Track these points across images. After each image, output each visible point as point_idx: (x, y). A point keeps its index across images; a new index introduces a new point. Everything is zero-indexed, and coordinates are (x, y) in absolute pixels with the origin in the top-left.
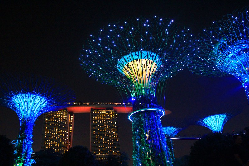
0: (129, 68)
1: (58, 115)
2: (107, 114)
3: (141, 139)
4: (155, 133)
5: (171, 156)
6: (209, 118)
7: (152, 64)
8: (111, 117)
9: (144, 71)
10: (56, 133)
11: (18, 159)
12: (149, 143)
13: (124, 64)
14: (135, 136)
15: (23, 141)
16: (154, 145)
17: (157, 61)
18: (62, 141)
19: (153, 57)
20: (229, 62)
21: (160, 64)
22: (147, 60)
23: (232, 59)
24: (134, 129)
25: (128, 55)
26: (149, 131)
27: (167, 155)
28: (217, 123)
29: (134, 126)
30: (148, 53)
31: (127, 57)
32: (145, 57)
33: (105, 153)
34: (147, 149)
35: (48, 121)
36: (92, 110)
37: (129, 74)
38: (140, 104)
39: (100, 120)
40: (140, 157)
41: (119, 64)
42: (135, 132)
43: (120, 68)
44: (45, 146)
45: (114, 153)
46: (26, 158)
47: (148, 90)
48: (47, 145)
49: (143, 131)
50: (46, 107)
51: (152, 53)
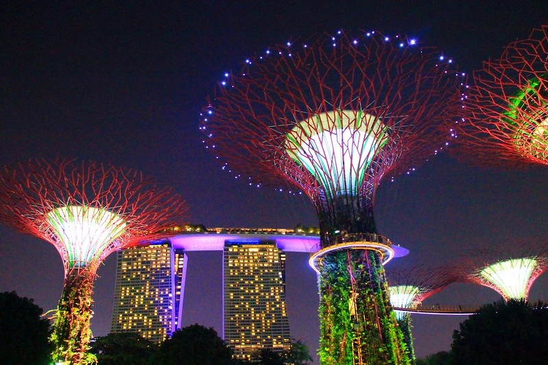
0: (313, 149)
1: (150, 254)
2: (261, 253)
3: (337, 313)
4: (371, 300)
5: (406, 352)
6: (496, 266)
7: (364, 140)
8: (271, 261)
9: (347, 156)
10: (145, 297)
11: (59, 351)
12: (356, 322)
13: (301, 140)
14: (325, 305)
15: (70, 311)
16: (368, 326)
17: (376, 135)
18: (159, 314)
19: (367, 125)
20: (544, 136)
21: (383, 141)
22: (354, 132)
24: (323, 289)
25: (310, 120)
26: (357, 294)
27: (398, 351)
29: (322, 282)
30: (356, 116)
31: (309, 124)
32: (349, 124)
33: (256, 344)
34: (351, 336)
35: (128, 268)
36: (228, 244)
37: (312, 163)
38: (337, 232)
39: (245, 268)
40: (336, 354)
41: (289, 141)
42: (325, 296)
43: (291, 150)
44: (120, 324)
45: (277, 343)
46: (77, 351)
47: (356, 201)
48: (124, 321)
49: (344, 293)
50: (123, 236)
51: (365, 116)
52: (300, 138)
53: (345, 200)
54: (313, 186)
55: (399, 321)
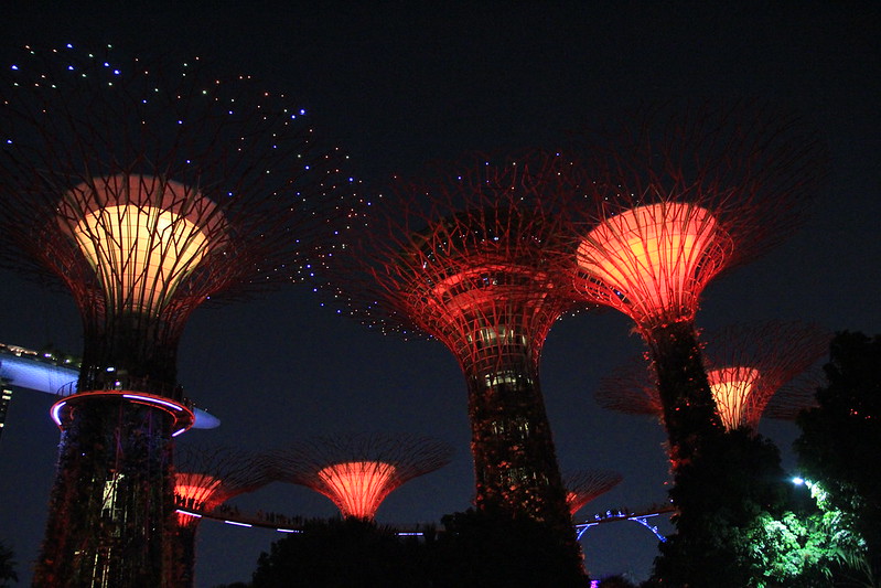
0: (104, 227)
3: (81, 503)
4: (142, 489)
6: (341, 468)
7: (191, 235)
9: (157, 251)
12: (110, 522)
13: (87, 207)
16: (129, 530)
17: (211, 233)
20: (444, 299)
21: (219, 245)
22: (178, 220)
23: (455, 294)
24: (63, 458)
25: (112, 178)
26: (121, 476)
28: (365, 489)
30: (186, 194)
31: (107, 186)
34: (97, 544)
37: (97, 249)
38: (111, 369)
41: (65, 203)
42: (66, 471)
43: (66, 218)
47: (153, 327)
51: (201, 199)
52: (87, 203)
53: (136, 322)
54: (89, 286)
55: (182, 529)
